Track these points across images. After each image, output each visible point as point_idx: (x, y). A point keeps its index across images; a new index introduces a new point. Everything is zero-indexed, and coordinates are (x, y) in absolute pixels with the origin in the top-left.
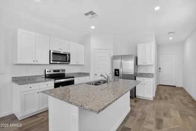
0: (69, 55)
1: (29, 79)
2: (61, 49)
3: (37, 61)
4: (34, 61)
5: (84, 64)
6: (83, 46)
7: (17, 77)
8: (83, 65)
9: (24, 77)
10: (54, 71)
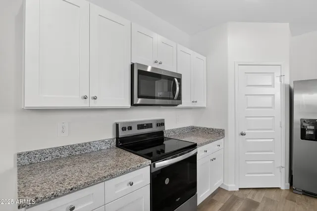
0: (180, 80)
1: (70, 156)
2: (159, 61)
3: (95, 98)
4: (85, 98)
5: (205, 106)
6: (204, 58)
7: (35, 153)
8: (204, 108)
9: (56, 148)
10: (140, 127)
